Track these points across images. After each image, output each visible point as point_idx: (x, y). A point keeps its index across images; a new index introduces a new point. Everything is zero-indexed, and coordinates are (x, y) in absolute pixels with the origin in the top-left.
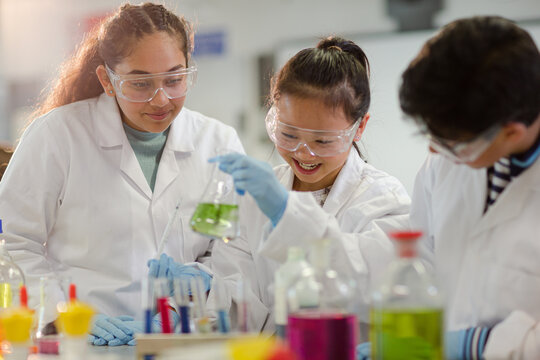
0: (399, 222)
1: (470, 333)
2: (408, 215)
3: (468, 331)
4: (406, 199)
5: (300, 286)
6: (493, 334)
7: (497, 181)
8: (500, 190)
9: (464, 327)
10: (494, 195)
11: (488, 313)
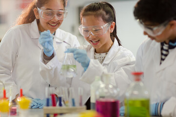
0: (130, 67)
1: (157, 104)
2: (134, 65)
3: (156, 104)
4: (133, 59)
5: (100, 90)
6: (165, 105)
7: (164, 52)
8: (166, 55)
9: (155, 103)
10: (163, 57)
11: (163, 98)
